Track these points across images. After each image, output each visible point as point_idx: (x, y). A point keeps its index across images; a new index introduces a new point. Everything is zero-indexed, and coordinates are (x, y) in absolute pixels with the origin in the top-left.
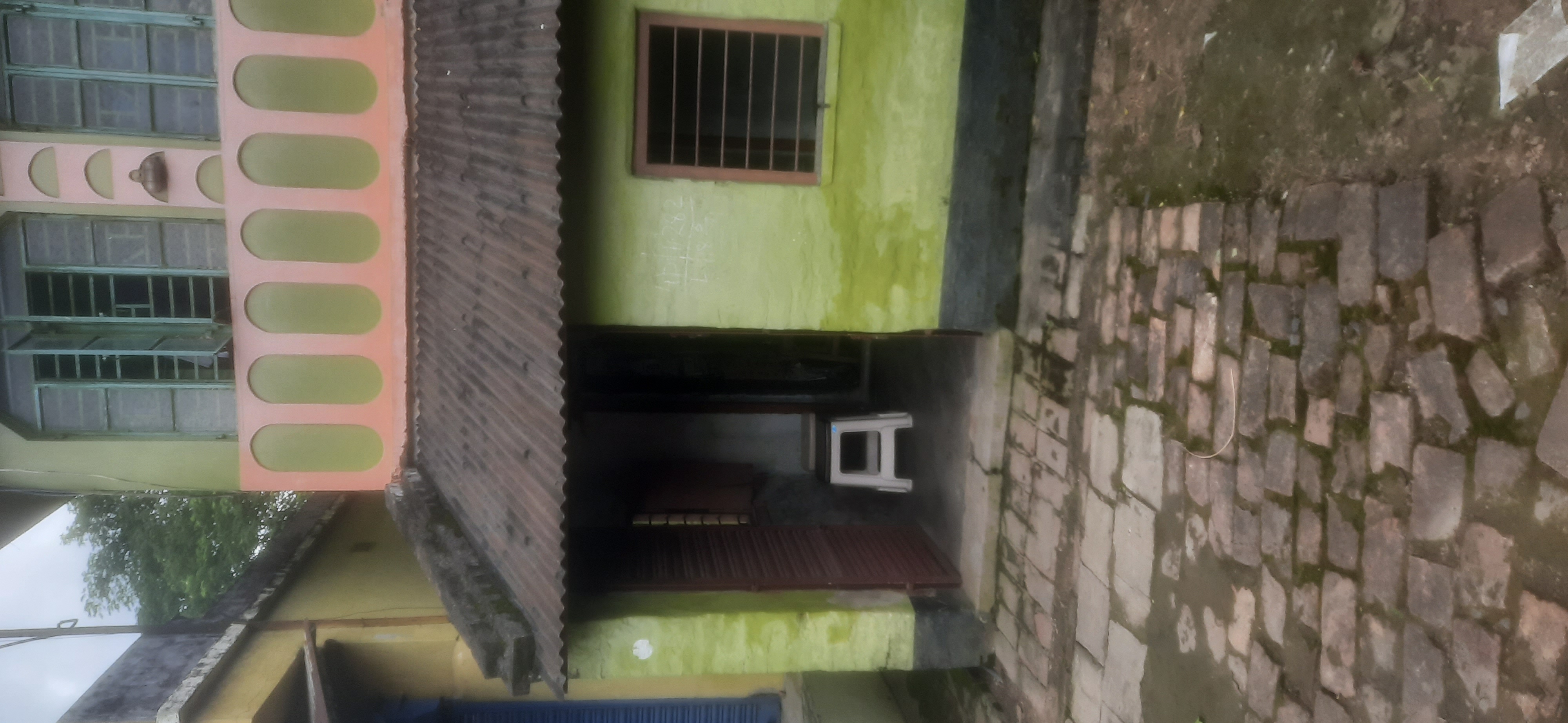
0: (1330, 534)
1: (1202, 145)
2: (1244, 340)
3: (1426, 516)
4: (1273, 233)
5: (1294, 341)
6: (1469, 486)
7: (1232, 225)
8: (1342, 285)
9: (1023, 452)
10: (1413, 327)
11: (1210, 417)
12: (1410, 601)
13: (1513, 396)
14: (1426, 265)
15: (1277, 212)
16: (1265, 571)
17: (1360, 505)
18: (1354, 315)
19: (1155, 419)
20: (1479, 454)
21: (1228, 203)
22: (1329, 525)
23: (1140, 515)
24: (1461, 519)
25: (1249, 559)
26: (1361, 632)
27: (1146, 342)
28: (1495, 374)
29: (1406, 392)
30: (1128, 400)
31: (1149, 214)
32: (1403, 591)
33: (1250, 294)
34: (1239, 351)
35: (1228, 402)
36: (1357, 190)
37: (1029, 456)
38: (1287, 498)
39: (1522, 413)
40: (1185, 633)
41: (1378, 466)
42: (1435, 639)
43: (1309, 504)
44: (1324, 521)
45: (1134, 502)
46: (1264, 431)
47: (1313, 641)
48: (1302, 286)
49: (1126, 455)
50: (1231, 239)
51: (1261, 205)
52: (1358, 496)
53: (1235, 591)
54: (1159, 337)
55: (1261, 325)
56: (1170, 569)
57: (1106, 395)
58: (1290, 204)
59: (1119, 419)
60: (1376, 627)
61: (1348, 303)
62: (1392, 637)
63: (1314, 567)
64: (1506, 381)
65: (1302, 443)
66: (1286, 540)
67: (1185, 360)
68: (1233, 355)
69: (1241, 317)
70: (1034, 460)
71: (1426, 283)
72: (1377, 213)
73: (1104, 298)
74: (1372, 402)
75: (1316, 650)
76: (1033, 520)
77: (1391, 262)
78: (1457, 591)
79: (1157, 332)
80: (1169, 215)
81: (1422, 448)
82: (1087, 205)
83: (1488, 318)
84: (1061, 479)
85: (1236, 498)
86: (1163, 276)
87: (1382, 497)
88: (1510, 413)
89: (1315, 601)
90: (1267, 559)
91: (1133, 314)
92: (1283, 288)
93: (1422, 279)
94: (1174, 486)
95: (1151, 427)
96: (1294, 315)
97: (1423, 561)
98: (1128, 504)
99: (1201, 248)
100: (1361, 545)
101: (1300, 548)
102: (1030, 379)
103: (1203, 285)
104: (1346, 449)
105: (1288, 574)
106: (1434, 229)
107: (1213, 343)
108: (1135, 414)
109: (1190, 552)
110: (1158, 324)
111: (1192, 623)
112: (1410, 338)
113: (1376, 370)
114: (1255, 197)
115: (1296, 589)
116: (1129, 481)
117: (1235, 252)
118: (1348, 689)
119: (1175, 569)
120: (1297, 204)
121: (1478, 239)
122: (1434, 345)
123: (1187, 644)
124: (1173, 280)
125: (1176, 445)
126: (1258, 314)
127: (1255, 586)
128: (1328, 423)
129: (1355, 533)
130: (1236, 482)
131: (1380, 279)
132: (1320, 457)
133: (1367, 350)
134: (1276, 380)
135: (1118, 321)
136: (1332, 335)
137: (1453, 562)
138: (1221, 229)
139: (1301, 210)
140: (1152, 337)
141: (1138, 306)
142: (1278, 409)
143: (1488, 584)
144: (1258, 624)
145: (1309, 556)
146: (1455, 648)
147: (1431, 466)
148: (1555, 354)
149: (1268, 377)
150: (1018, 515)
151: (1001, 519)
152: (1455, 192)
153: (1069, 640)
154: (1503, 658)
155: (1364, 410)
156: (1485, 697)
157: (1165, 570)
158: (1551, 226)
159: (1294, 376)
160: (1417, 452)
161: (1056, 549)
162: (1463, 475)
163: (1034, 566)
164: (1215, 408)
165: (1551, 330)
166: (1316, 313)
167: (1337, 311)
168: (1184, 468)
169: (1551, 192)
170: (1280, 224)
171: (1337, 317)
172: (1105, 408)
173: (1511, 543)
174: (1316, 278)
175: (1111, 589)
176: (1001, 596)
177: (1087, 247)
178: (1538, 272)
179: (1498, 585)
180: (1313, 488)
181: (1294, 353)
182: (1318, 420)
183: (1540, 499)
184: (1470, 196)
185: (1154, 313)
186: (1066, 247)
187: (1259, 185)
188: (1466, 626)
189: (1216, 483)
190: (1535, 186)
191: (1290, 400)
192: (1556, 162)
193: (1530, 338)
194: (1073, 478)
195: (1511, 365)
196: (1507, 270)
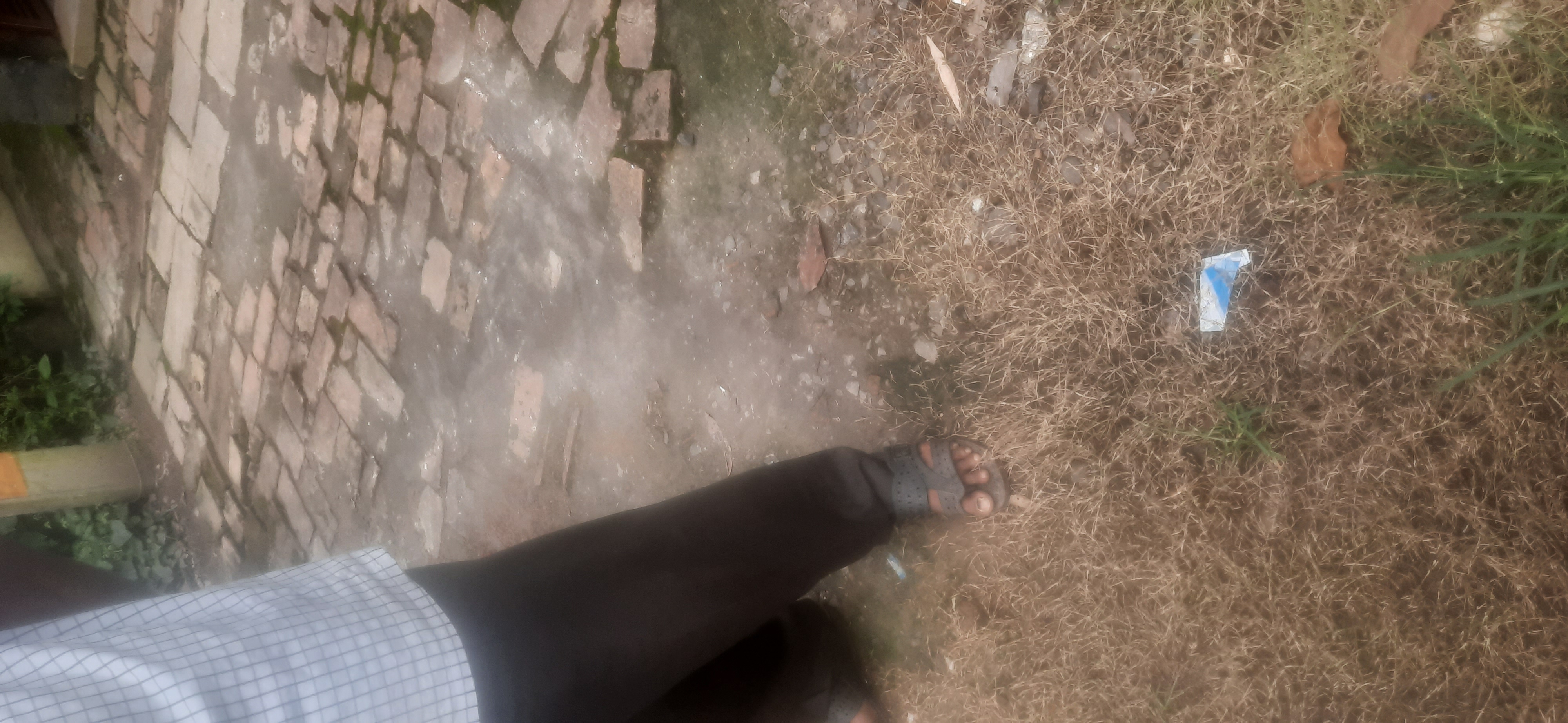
0: (375, 62)
3: (439, 61)
12: (419, 132)
16: (327, 83)
17: (397, 40)
20: (477, 17)
22: (375, 52)
24: (461, 69)
25: (317, 69)
26: (385, 151)
32: (416, 121)
38: (349, 17)
40: (261, 126)
42: (431, 167)
43: (364, 27)
44: (372, 46)
47: (352, 153)
52: (397, 31)
53: (303, 96)
56: (254, 65)
60: (395, 150)
62: (405, 160)
63: (361, 88)
66: (345, 57)
75: (353, 162)
78: (449, 131)
87: (414, 37)
89: (359, 118)
90: (330, 71)
97: (431, 102)
100: (395, 77)
101: (354, 67)
105: (343, 89)
109: (272, 50)
111: (267, 118)
115: (347, 104)
118: (368, 198)
119: (259, 63)
123: (263, 138)
127: (319, 94)
129: (391, 64)
137: (450, 107)
143: (466, 129)
144: (318, 129)
145: (359, 77)
146: (442, 177)
147: (447, 19)
153: (163, 115)
154: (467, 192)
156: (454, 220)
157: (250, 62)
160: (440, 4)
161: (159, 14)
162: (467, 33)
163: (136, 27)
173: (486, 100)
175: (203, 70)
176: (102, 53)
179: (474, 133)
180: (369, 12)
183: (510, 68)
188: (450, 160)
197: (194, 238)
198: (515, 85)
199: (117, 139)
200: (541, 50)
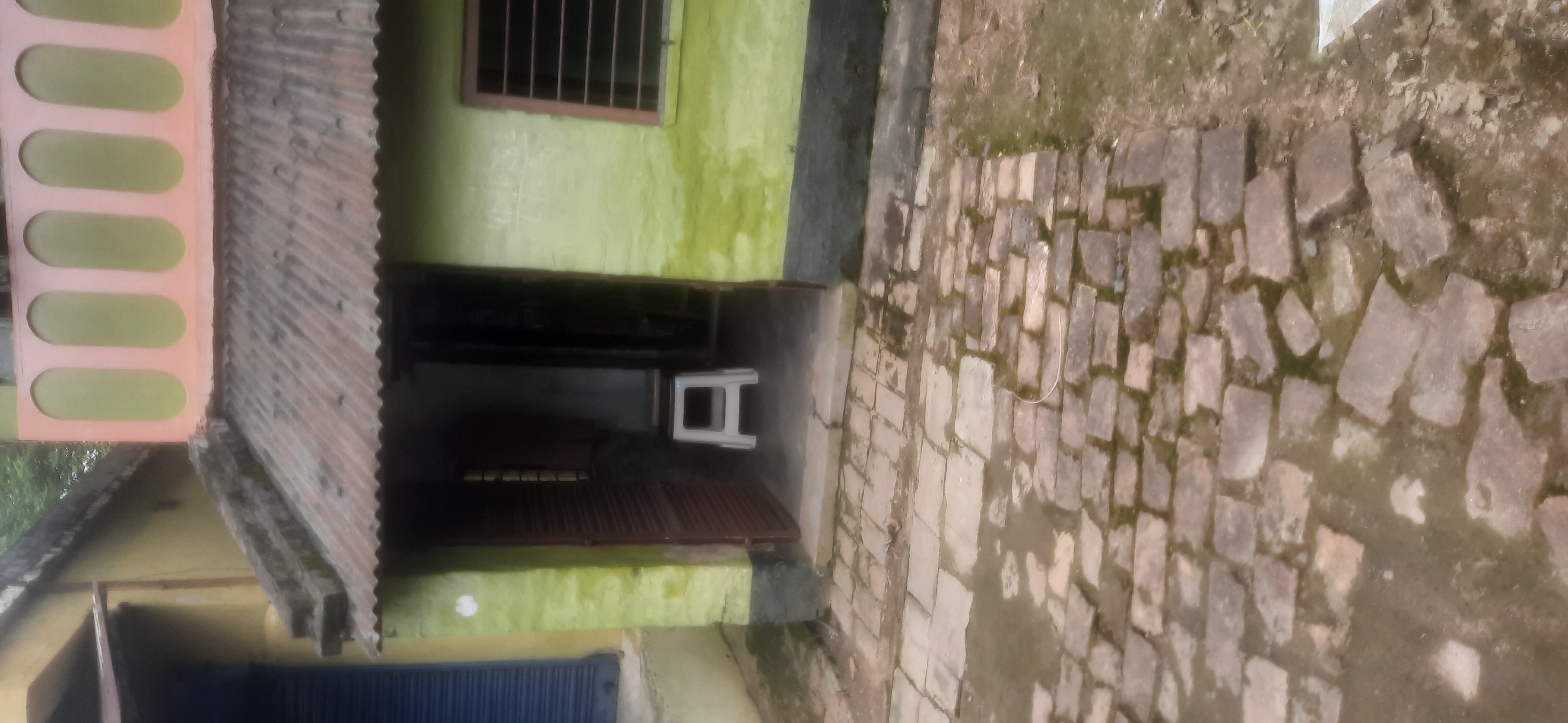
0: (1145, 476)
1: (1039, 93)
2: (1072, 288)
3: (1233, 455)
4: (1103, 181)
5: (1118, 287)
6: (1274, 424)
7: (1065, 174)
8: (1164, 230)
9: (862, 405)
10: (1228, 270)
11: (1038, 365)
12: (1216, 539)
13: (1318, 335)
14: (1243, 208)
15: (1107, 159)
16: (1085, 515)
17: (1173, 447)
18: (1175, 259)
19: (988, 368)
20: (1284, 393)
21: (1062, 151)
22: (1145, 466)
23: (971, 464)
24: (1266, 458)
25: (1069, 504)
26: (1170, 570)
27: (981, 292)
28: (1303, 313)
29: (1220, 334)
30: (963, 351)
31: (988, 164)
32: (1210, 528)
33: (1080, 241)
34: (1067, 300)
35: (1055, 350)
36: (1182, 135)
37: (869, 410)
38: (1106, 442)
39: (1326, 352)
40: (1009, 578)
41: (1191, 408)
42: (1237, 575)
43: (1126, 447)
44: (1140, 463)
45: (965, 451)
46: (1088, 378)
47: (1125, 581)
48: (1128, 232)
49: (960, 405)
50: (1063, 188)
51: (1093, 152)
52: (1171, 437)
53: (1056, 536)
54: (993, 287)
55: (1088, 272)
56: (997, 518)
57: (942, 345)
58: (1120, 151)
59: (954, 370)
60: (1185, 566)
61: (1169, 247)
62: (1199, 574)
63: (1129, 510)
64: (1312, 321)
65: (1122, 388)
66: (1104, 483)
67: (1017, 309)
68: (1061, 302)
69: (1070, 266)
70: (873, 413)
71: (1242, 226)
72: (1199, 158)
73: (943, 250)
74: (1189, 345)
75: (1128, 590)
76: (871, 474)
77: (1210, 206)
78: (1259, 527)
79: (992, 282)
80: (1007, 164)
81: (1232, 389)
82: (931, 156)
83: (1297, 260)
84: (897, 431)
85: (1060, 445)
86: (999, 227)
87: (1194, 438)
88: (1314, 352)
89: (1129, 542)
90: (1087, 503)
91: (970, 264)
92: (1110, 235)
93: (1239, 223)
94: (1003, 435)
95: (984, 377)
96: (1120, 261)
97: (1229, 500)
98: (960, 454)
99: (1035, 197)
100: (1173, 485)
101: (1117, 490)
102: (871, 333)
103: (1036, 234)
104: (1163, 392)
105: (1105, 516)
106: (1251, 172)
107: (1043, 291)
108: (969, 364)
109: (1016, 499)
110: (993, 274)
111: (1015, 569)
112: (1225, 281)
113: (1193, 313)
114: (1088, 145)
115: (1112, 531)
116: (961, 432)
117: (1066, 201)
118: (1155, 626)
119: (1002, 516)
120: (1127, 151)
121: (1291, 181)
122: (1247, 288)
123: (1010, 591)
124: (1009, 230)
125: (1007, 393)
126: (1086, 263)
127: (1075, 529)
128: (1147, 367)
129: (1168, 474)
130: (1060, 429)
131: (1200, 223)
132: (1138, 400)
133: (1185, 294)
134: (1101, 326)
135: (955, 273)
136: (1154, 281)
137: (1257, 499)
138: (1054, 178)
139: (1129, 157)
140: (987, 287)
141: (975, 257)
142: (1101, 355)
143: (1288, 520)
144: (1076, 566)
145: (1125, 499)
146: (1256, 583)
147: (1240, 407)
148: (1358, 294)
149: (1093, 325)
150: (856, 468)
151: (840, 472)
152: (1273, 137)
153: (901, 591)
154: (1299, 591)
155: (1181, 353)
156: (1282, 630)
157: (992, 518)
158: (1360, 167)
159: (1117, 321)
160: (1227, 393)
161: (892, 501)
162: (1269, 414)
163: (870, 519)
164: (1043, 357)
165: (1356, 270)
166: (1139, 258)
167: (1159, 256)
168: (1013, 416)
169: (1362, 136)
170: (1110, 170)
171: (1159, 262)
172: (942, 359)
173: (1310, 479)
174: (1140, 224)
175: (942, 538)
176: (838, 550)
177: (930, 199)
178: (1345, 213)
179: (1297, 521)
180: (1131, 431)
181: (1118, 299)
182: (1138, 365)
183: (1339, 435)
184: (1286, 140)
185: (990, 263)
186: (909, 199)
187: (1092, 133)
188: (1266, 560)
189: (1042, 429)
190: (1347, 128)
191: (1112, 346)
192: (1367, 104)
193: (1336, 278)
194: (909, 431)
195: (1317, 305)
196: (1316, 210)
197: (940, 709)
198: (1349, 451)
199: (853, 626)
200: (1387, 401)
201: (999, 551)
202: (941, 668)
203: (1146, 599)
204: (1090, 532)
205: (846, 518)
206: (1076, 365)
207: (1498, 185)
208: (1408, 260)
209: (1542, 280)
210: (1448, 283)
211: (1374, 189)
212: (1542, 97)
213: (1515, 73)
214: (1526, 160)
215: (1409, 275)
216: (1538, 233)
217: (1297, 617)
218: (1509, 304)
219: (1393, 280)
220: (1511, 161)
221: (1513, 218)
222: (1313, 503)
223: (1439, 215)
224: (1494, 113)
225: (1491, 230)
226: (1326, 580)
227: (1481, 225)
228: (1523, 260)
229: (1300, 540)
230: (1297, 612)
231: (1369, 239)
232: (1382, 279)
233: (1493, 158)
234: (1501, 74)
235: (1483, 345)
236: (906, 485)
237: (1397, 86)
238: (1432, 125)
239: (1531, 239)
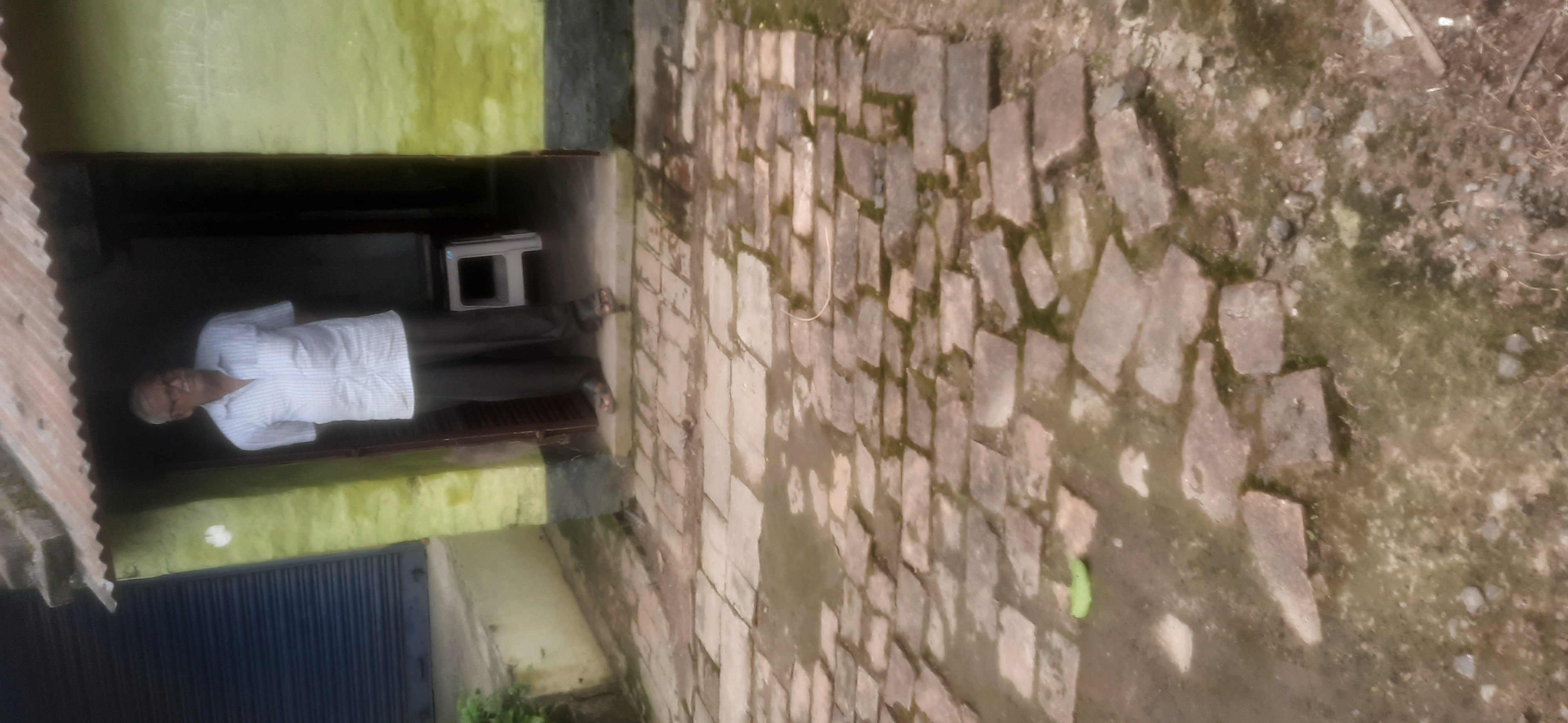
0: (909, 410)
2: (836, 195)
3: (985, 401)
4: (858, 79)
5: (879, 203)
6: (1020, 376)
7: (823, 62)
8: (917, 149)
9: (648, 287)
10: (976, 204)
11: (809, 274)
12: (972, 485)
13: (1056, 289)
14: (988, 137)
15: (862, 55)
16: (859, 440)
17: (933, 383)
18: (928, 183)
19: (763, 269)
20: (1027, 346)
21: (819, 35)
22: (909, 400)
23: (753, 370)
24: (1014, 408)
25: (844, 426)
26: (933, 510)
27: (752, 183)
28: (1042, 263)
29: (970, 272)
30: (741, 247)
31: (750, 35)
32: (967, 473)
33: (840, 145)
34: (832, 207)
35: (824, 261)
36: (929, 44)
37: (655, 293)
38: (875, 369)
39: (1064, 308)
40: (795, 494)
41: (947, 348)
42: (992, 525)
43: (893, 377)
44: (905, 395)
45: (747, 355)
46: (856, 297)
47: (896, 513)
48: (884, 143)
49: (740, 305)
50: (823, 79)
51: (848, 44)
52: (930, 374)
53: (835, 457)
54: (763, 180)
55: (851, 181)
56: (780, 430)
57: (721, 235)
58: (874, 48)
59: (733, 264)
60: (946, 507)
61: (923, 170)
62: (959, 517)
63: (897, 442)
64: (1051, 273)
65: (887, 313)
66: (875, 410)
67: (785, 209)
68: (827, 209)
69: (833, 170)
70: (660, 297)
71: (987, 158)
72: (946, 73)
73: (713, 127)
74: (942, 280)
75: (898, 524)
76: (663, 363)
77: (958, 129)
78: (1009, 479)
79: (761, 173)
80: (768, 39)
81: (982, 334)
83: (1037, 205)
84: (686, 319)
85: (834, 363)
86: (765, 109)
87: (951, 378)
88: (1054, 305)
89: (898, 475)
90: (860, 428)
91: (740, 149)
92: (868, 144)
93: (983, 154)
94: (782, 345)
95: (760, 279)
96: (878, 176)
97: (982, 447)
98: (742, 358)
99: (797, 84)
100: (934, 424)
101: (886, 419)
102: (652, 208)
103: (799, 128)
104: (923, 325)
105: (876, 444)
106: (995, 98)
107: (810, 193)
108: (746, 260)
109: (797, 413)
110: (761, 164)
111: (800, 485)
112: (974, 217)
113: (946, 247)
114: (845, 33)
115: (883, 461)
116: (743, 333)
117: (826, 95)
118: (921, 563)
119: (786, 429)
120: (880, 49)
121: (1030, 117)
122: (993, 228)
123: (797, 506)
124: (774, 117)
125: (782, 299)
126: (847, 170)
127: (850, 453)
128: (908, 296)
129: (929, 412)
130: (833, 346)
131: (949, 147)
132: (901, 330)
133: (939, 223)
134: (864, 243)
135: (727, 155)
136: (910, 203)
137: (1006, 451)
138: (813, 66)
139: (882, 57)
140: (758, 180)
141: (744, 142)
142: (866, 275)
143: (1033, 477)
144: (854, 491)
145: (893, 430)
146: (1007, 534)
147: (990, 355)
148: (1091, 252)
149: (857, 239)
150: (648, 355)
151: (633, 359)
152: (1015, 59)
153: (698, 492)
154: (1044, 548)
155: (936, 286)
156: (1030, 584)
157: (777, 430)
158: (1091, 112)
159: (878, 242)
160: (978, 337)
161: (686, 394)
162: (1015, 365)
163: (666, 411)
164: (814, 266)
165: (1090, 224)
166: (896, 175)
167: (914, 176)
168: (789, 324)
169: (1094, 74)
170: (865, 68)
171: (914, 182)
172: (721, 252)
173: (1051, 438)
174: (896, 136)
175: (732, 444)
176: (638, 439)
177: (698, 60)
178: (1079, 161)
179: (1041, 478)
180: (896, 359)
181: (877, 216)
182: (899, 291)
183: (1076, 396)
184: (1027, 65)
185: (758, 152)
186: (677, 59)
187: (847, 19)
188: (1016, 514)
189: (817, 346)
190: (1081, 64)
191: (875, 267)
192: (1100, 39)
193: (1071, 230)
194: (697, 321)
195: (1056, 256)
196: (1051, 157)
197: (740, 616)
198: (1086, 416)
199: (658, 519)
200: (1116, 369)
201: (784, 465)
202: (738, 574)
203: (914, 537)
204: (863, 456)
205: (642, 407)
206: (844, 282)
207: (1214, 154)
208: (1134, 225)
209: (1249, 266)
210: (1168, 255)
211: (1104, 142)
212: (1254, 64)
213: (1231, 31)
214: (1238, 132)
215: (1135, 240)
216: (1248, 213)
217: (1042, 573)
218: (1220, 286)
219: (1120, 241)
220: (1226, 129)
221: (1226, 194)
222: (1054, 462)
223: (1160, 182)
224: (1211, 73)
225: (1206, 203)
226: (1066, 541)
227: (1198, 195)
228: (1234, 240)
229: (1044, 498)
230: (1042, 568)
231: (1100, 193)
232: (1111, 241)
233: (1210, 124)
234: (1217, 31)
235: (1197, 328)
236: (697, 379)
237: (1126, 24)
238: (1157, 75)
239: (1241, 219)
